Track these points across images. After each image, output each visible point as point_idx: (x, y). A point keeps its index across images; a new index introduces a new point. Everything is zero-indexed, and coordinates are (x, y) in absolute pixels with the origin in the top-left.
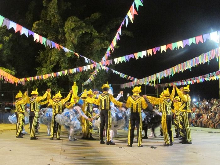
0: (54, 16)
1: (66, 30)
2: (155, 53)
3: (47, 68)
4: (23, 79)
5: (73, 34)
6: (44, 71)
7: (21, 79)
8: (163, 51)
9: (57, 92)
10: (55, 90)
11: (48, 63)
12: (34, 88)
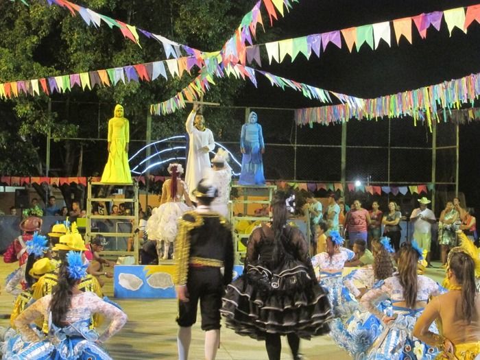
2: (423, 34)
3: (12, 46)
9: (51, 136)
10: (46, 129)
11: (17, 27)
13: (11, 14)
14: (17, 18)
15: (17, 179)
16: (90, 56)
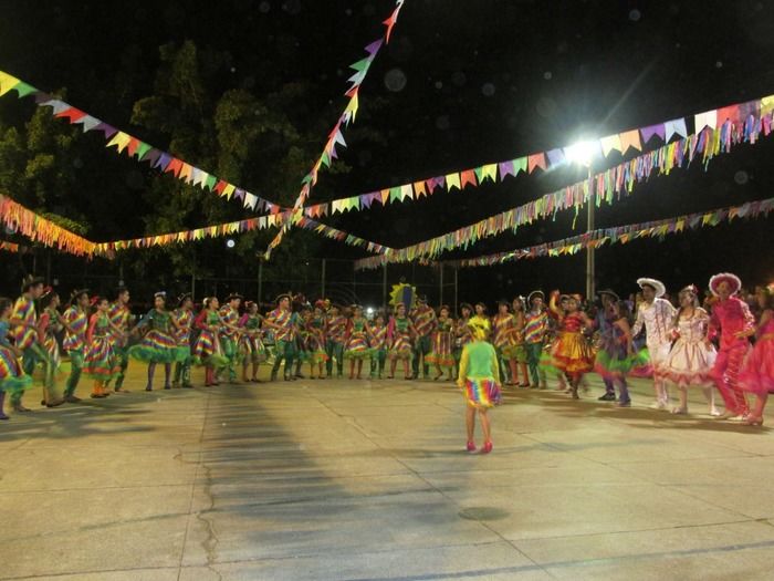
0: (189, 87)
1: (219, 124)
2: (431, 191)
4: (106, 245)
5: (238, 135)
6: (163, 226)
7: (100, 245)
8: (453, 187)
9: (196, 276)
10: (192, 272)
11: (172, 205)
12: (138, 266)
13: (168, 196)
14: (172, 199)
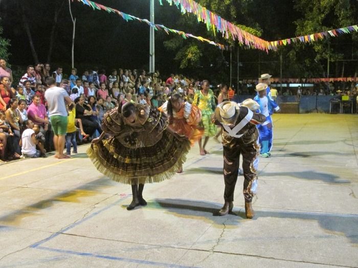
4: (276, 43)
6: (308, 27)
7: (272, 43)
9: (330, 59)
10: (327, 56)
11: (314, 11)
12: (292, 54)
13: (311, 5)
14: (314, 7)
15: (314, 80)
16: (349, 21)
